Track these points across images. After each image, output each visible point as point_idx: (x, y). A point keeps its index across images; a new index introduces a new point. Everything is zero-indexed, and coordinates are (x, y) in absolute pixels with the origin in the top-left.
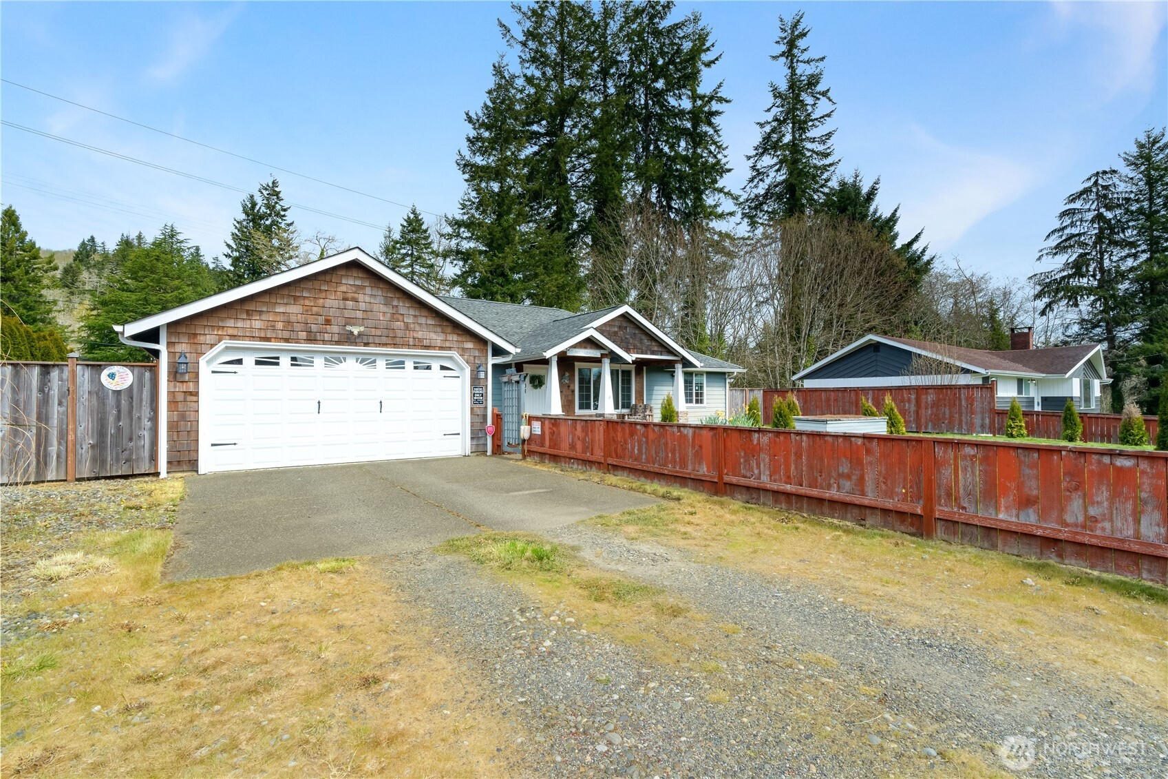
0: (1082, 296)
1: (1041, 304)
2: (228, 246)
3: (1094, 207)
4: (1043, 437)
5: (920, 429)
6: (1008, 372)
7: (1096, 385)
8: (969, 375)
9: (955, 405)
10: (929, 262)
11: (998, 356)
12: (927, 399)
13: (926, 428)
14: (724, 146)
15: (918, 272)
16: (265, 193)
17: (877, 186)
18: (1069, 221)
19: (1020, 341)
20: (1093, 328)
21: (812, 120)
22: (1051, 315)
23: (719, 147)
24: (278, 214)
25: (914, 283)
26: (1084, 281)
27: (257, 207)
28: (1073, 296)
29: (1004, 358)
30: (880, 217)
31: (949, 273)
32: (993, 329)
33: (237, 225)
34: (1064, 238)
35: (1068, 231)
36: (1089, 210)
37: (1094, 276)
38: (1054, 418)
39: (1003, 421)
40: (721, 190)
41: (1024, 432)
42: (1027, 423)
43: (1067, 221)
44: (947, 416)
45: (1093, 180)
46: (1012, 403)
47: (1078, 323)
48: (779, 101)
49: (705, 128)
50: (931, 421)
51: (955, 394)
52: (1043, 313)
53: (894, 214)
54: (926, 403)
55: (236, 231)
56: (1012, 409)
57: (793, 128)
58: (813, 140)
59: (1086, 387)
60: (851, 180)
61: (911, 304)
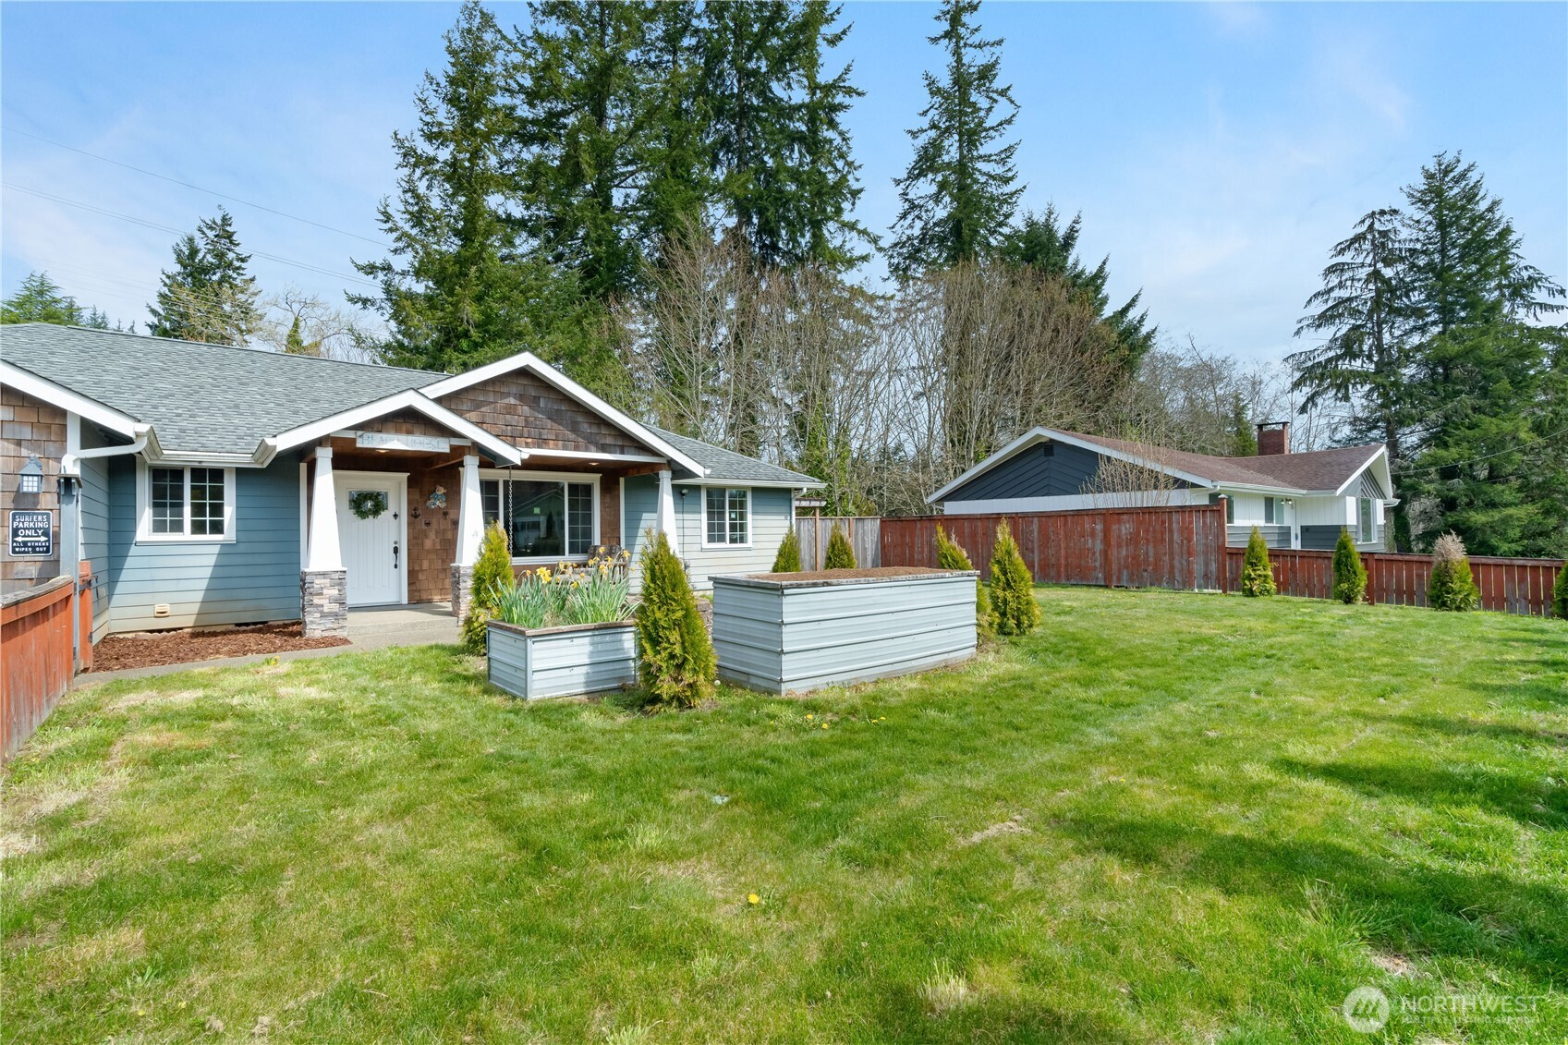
0: (1354, 385)
1: (1300, 397)
2: (154, 312)
3: (1369, 260)
4: (1302, 594)
5: (1111, 581)
6: (1249, 486)
7: (1379, 506)
8: (1187, 491)
9: (1163, 540)
10: (1149, 336)
11: (1238, 464)
12: (1120, 530)
13: (1119, 579)
14: (856, 164)
15: (1132, 348)
16: (211, 234)
17: (1077, 226)
18: (1337, 281)
19: (1271, 441)
20: (1370, 430)
21: (986, 130)
22: (1315, 412)
23: (850, 164)
24: (230, 265)
25: (1128, 365)
26: (1357, 364)
27: (200, 255)
28: (1342, 384)
29: (1247, 467)
30: (1083, 272)
31: (1178, 354)
32: (1239, 433)
33: (167, 281)
34: (1330, 303)
35: (1336, 293)
36: (1363, 265)
37: (1370, 357)
38: (1320, 561)
39: (1238, 567)
40: (852, 226)
41: (1272, 586)
42: (1276, 571)
43: (1334, 280)
44: (1151, 559)
45: (1367, 223)
46: (1252, 536)
47: (1351, 423)
48: (938, 99)
49: (829, 134)
50: (1127, 568)
51: (1163, 522)
52: (1303, 410)
53: (1101, 269)
54: (1119, 537)
55: (166, 290)
56: (1252, 548)
57: (960, 140)
58: (987, 158)
59: (1365, 511)
60: (1043, 220)
61: (1126, 396)
